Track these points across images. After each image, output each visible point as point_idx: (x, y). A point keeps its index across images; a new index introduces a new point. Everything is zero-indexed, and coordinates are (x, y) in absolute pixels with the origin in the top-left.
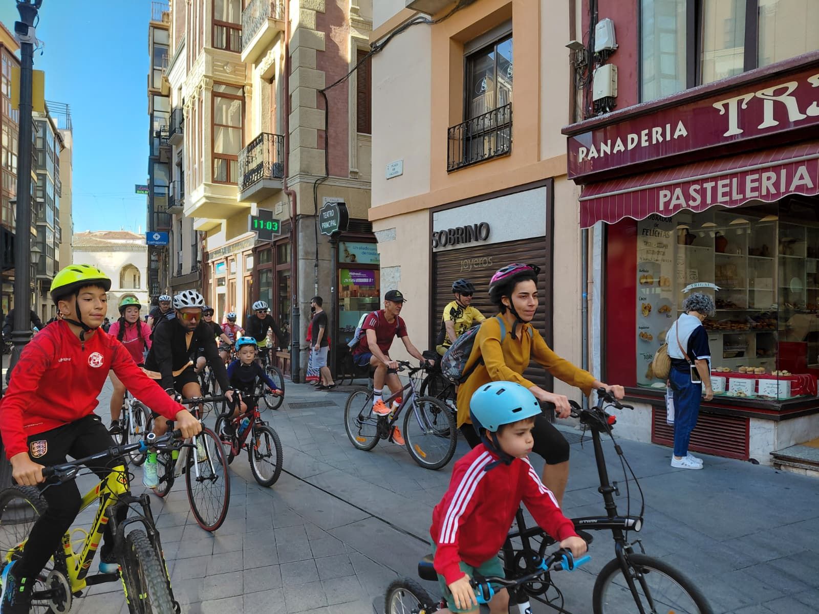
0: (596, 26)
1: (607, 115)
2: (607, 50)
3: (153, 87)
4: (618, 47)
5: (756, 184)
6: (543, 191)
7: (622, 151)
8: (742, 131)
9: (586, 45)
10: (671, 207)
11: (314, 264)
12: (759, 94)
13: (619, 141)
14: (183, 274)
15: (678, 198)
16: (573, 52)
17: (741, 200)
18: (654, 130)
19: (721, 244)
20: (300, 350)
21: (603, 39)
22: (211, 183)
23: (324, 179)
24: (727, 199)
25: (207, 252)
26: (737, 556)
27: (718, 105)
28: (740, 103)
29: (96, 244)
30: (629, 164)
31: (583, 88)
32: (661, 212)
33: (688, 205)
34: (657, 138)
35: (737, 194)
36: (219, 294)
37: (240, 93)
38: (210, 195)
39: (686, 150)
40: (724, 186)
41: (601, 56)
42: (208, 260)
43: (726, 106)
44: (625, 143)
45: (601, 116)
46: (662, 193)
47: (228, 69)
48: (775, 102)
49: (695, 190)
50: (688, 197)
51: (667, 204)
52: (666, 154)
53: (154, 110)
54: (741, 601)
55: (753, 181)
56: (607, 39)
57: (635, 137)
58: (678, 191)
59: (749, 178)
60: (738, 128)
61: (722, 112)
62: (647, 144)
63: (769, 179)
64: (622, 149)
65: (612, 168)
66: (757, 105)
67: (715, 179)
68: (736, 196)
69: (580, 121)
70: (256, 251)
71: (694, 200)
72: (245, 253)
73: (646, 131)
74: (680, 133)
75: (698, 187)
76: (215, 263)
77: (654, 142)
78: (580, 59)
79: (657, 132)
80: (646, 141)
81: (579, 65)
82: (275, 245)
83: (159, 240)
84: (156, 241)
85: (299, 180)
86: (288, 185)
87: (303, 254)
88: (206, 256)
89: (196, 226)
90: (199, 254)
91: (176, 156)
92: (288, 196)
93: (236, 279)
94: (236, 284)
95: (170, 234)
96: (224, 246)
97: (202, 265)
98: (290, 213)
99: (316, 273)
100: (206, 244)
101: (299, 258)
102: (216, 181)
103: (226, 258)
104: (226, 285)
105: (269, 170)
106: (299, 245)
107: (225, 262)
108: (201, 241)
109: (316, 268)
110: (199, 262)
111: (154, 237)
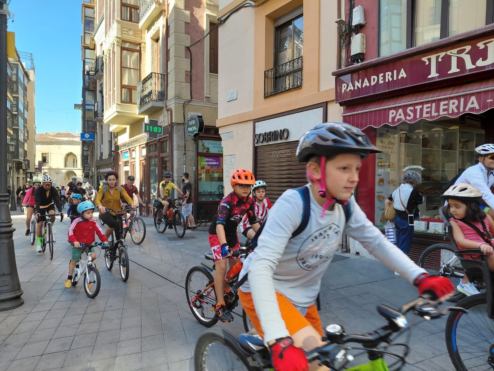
0: (353, 10)
1: (359, 64)
2: (359, 25)
3: (85, 44)
4: (366, 23)
5: (446, 107)
6: (320, 110)
7: (368, 86)
8: (438, 75)
9: (347, 22)
10: (396, 120)
11: (183, 153)
12: (449, 53)
13: (366, 80)
14: (103, 159)
15: (400, 115)
16: (339, 25)
17: (437, 116)
18: (387, 74)
19: (425, 142)
21: (357, 18)
22: (120, 103)
23: (190, 101)
24: (429, 115)
25: (118, 145)
26: (432, 327)
27: (425, 59)
28: (437, 58)
29: (50, 140)
30: (372, 94)
31: (345, 48)
32: (390, 123)
33: (406, 119)
34: (388, 79)
35: (435, 112)
36: (125, 171)
37: (138, 48)
38: (120, 110)
39: (405, 86)
40: (427, 108)
41: (356, 28)
42: (118, 150)
43: (429, 60)
44: (369, 81)
45: (356, 65)
46: (391, 112)
47: (131, 33)
48: (458, 57)
49: (410, 110)
50: (406, 114)
51: (393, 118)
52: (394, 88)
53: (85, 58)
54: (433, 353)
55: (444, 105)
56: (360, 18)
57: (376, 77)
58: (400, 111)
59: (442, 103)
60: (436, 73)
61: (427, 63)
62: (382, 82)
63: (453, 104)
64: (368, 85)
65: (361, 96)
66: (447, 60)
67: (422, 103)
68: (434, 114)
69: (343, 68)
70: (147, 145)
71: (410, 116)
72: (141, 146)
73: (382, 74)
74: (402, 76)
75: (412, 108)
76: (123, 152)
77: (387, 81)
78: (344, 30)
79: (389, 75)
80: (382, 80)
81: (343, 33)
82: (159, 141)
83: (89, 138)
84: (86, 138)
85: (174, 102)
86: (167, 105)
87: (176, 147)
88: (117, 148)
89: (111, 129)
90: (113, 146)
91: (99, 86)
92: (167, 111)
93: (135, 161)
94: (136, 165)
95: (95, 134)
96: (128, 141)
97: (115, 154)
98: (168, 122)
99: (184, 158)
100: (117, 141)
101: (174, 149)
102: (123, 102)
103: (130, 149)
104: (129, 166)
105: (156, 95)
106: (174, 141)
107: (128, 151)
108: (114, 139)
109: (185, 155)
110: (113, 151)
111: (85, 136)
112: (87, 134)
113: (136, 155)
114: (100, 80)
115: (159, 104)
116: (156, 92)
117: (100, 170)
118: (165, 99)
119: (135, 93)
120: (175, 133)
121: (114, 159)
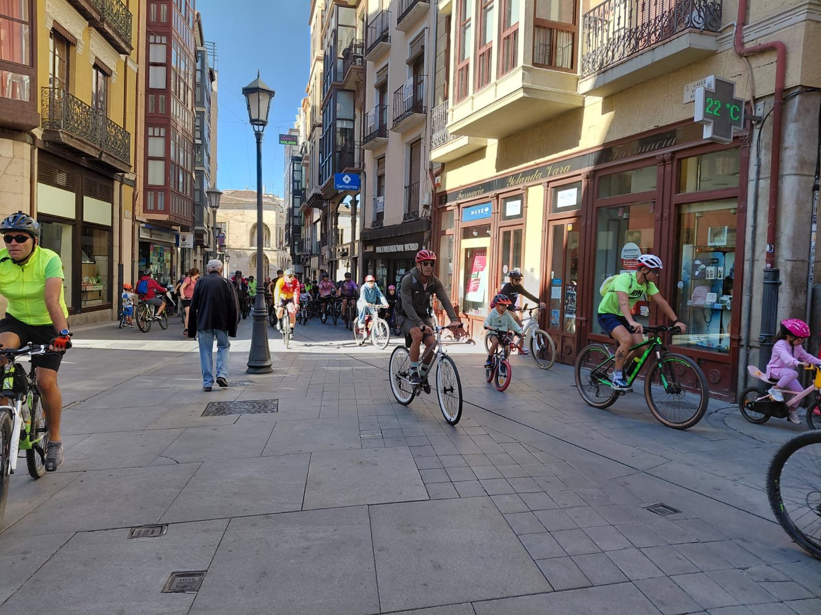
11: (812, 185)
14: (384, 226)
22: (531, 67)
25: (446, 192)
36: (467, 250)
38: (529, 85)
42: (446, 202)
53: (338, 25)
76: (462, 206)
82: (672, 158)
83: (350, 184)
84: (347, 184)
86: (745, 40)
87: (796, 164)
88: (441, 197)
89: (437, 154)
90: (427, 196)
91: (375, 74)
92: (745, 59)
93: (522, 224)
94: (523, 232)
95: (362, 177)
96: (491, 178)
97: (431, 211)
98: (753, 90)
99: (815, 202)
100: (441, 181)
101: (785, 173)
102: (537, 64)
103: (497, 196)
104: (491, 235)
105: (700, 16)
106: (786, 148)
107: (490, 202)
108: (430, 179)
109: (816, 192)
110: (426, 207)
111: (344, 179)
112: (347, 176)
113: (527, 207)
114: (376, 61)
115: (706, 42)
116: (700, 6)
117: (375, 249)
118: (736, 25)
119: (563, 41)
120: (796, 121)
121: (429, 222)
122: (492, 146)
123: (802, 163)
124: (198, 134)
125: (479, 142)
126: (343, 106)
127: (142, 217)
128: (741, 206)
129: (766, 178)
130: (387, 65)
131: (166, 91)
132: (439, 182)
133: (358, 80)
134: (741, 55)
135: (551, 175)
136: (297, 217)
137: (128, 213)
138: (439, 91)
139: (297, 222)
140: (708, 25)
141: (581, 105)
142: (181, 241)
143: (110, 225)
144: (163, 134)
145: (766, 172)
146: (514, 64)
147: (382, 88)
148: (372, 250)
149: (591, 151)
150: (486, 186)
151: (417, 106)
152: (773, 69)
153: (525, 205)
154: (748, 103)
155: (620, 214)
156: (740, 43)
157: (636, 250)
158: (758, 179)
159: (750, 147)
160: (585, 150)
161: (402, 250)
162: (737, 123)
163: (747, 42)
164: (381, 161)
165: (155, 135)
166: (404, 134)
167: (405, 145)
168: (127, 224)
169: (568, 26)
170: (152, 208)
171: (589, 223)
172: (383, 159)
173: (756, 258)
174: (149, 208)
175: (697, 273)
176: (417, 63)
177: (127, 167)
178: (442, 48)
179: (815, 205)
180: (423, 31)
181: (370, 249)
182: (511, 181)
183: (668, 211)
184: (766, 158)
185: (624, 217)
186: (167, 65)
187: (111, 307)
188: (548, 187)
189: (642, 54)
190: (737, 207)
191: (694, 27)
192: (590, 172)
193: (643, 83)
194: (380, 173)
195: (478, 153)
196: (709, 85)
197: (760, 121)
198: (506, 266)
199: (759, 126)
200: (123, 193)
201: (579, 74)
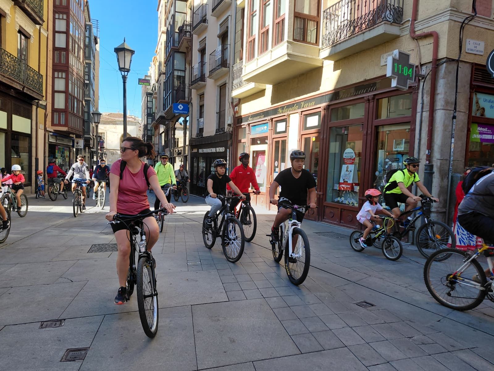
11: (452, 116)
14: (204, 136)
20: (431, 212)
22: (292, 41)
23: (472, 18)
25: (241, 116)
36: (254, 152)
38: (291, 52)
42: (241, 122)
72: (304, 113)
76: (251, 125)
82: (373, 99)
83: (183, 110)
84: (180, 110)
85: (448, 18)
86: (416, 29)
87: (443, 103)
88: (238, 119)
89: (236, 93)
90: (230, 118)
91: (198, 43)
92: (416, 41)
93: (286, 137)
94: (287, 141)
95: (190, 106)
96: (268, 108)
97: (233, 128)
98: (420, 59)
99: (454, 125)
100: (239, 109)
101: (437, 109)
102: (296, 39)
103: (272, 119)
104: (268, 143)
105: (391, 14)
106: (438, 94)
107: (268, 123)
108: (232, 108)
109: (454, 120)
110: (229, 125)
111: (179, 107)
112: (180, 105)
113: (289, 126)
114: (199, 35)
115: (394, 30)
116: (391, 8)
117: (198, 151)
118: (411, 20)
119: (311, 26)
120: (443, 78)
121: (231, 135)
122: (269, 89)
123: (447, 103)
124: (87, 77)
125: (261, 86)
126: (178, 61)
127: (50, 128)
128: (412, 128)
129: (427, 111)
130: (206, 37)
131: (66, 49)
132: (237, 110)
133: (188, 46)
134: (413, 38)
135: (303, 107)
136: (149, 130)
137: (41, 126)
138: (237, 55)
139: (149, 133)
140: (395, 20)
141: (321, 65)
142: (75, 144)
143: (30, 133)
144: (64, 76)
145: (427, 108)
146: (282, 40)
147: (203, 51)
148: (196, 151)
149: (327, 93)
150: (265, 113)
151: (224, 63)
152: (431, 47)
153: (288, 125)
154: (417, 67)
155: (343, 132)
156: (413, 31)
157: (352, 153)
158: (422, 112)
159: (418, 92)
160: (323, 93)
161: (215, 152)
162: (411, 79)
163: (417, 31)
164: (202, 96)
165: (59, 77)
166: (216, 80)
167: (216, 87)
168: (41, 133)
169: (314, 17)
170: (57, 123)
171: (325, 137)
172: (203, 95)
173: (420, 158)
174: (55, 123)
175: (387, 167)
176: (224, 37)
177: (41, 96)
178: (239, 28)
179: (454, 128)
180: (228, 17)
181: (195, 151)
182: (280, 110)
183: (370, 130)
184: (427, 99)
185: (345, 133)
186: (67, 33)
187: (30, 185)
188: (301, 114)
189: (357, 36)
190: (410, 128)
191: (387, 21)
192: (326, 106)
193: (357, 53)
194: (201, 104)
195: (261, 93)
196: (395, 55)
197: (424, 77)
198: (276, 162)
199: (423, 80)
200: (38, 113)
201: (320, 46)
